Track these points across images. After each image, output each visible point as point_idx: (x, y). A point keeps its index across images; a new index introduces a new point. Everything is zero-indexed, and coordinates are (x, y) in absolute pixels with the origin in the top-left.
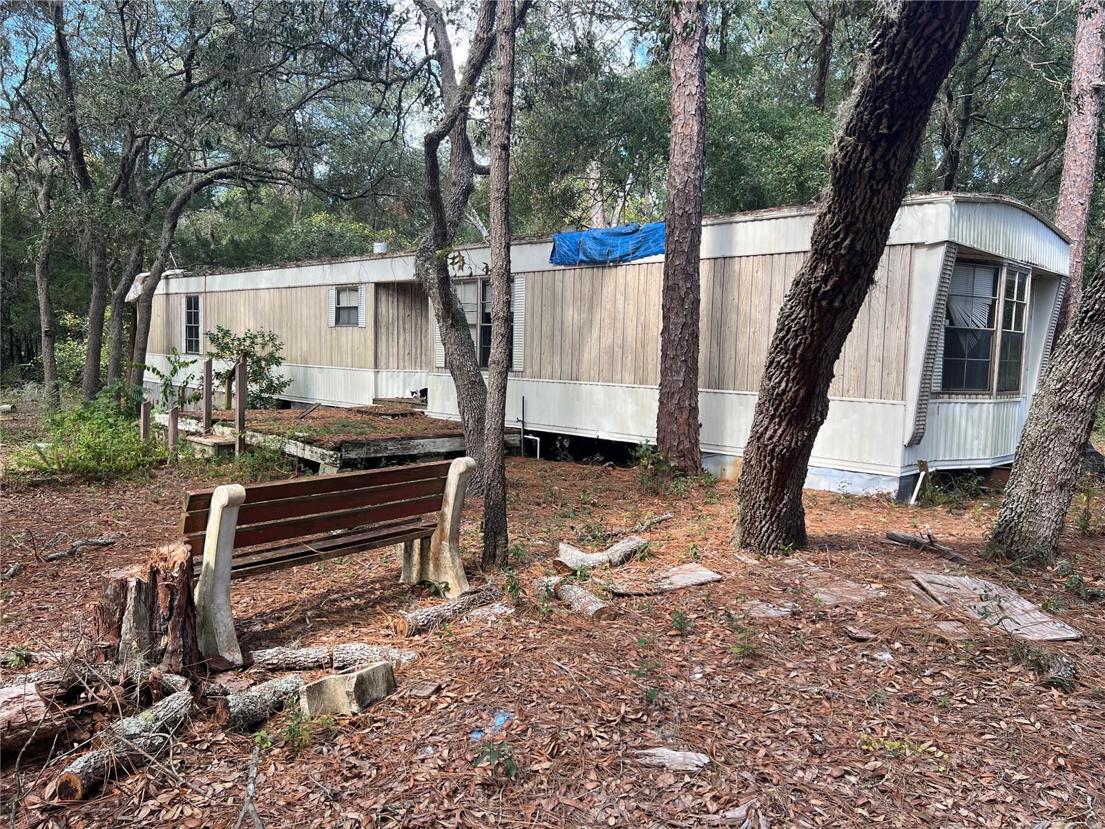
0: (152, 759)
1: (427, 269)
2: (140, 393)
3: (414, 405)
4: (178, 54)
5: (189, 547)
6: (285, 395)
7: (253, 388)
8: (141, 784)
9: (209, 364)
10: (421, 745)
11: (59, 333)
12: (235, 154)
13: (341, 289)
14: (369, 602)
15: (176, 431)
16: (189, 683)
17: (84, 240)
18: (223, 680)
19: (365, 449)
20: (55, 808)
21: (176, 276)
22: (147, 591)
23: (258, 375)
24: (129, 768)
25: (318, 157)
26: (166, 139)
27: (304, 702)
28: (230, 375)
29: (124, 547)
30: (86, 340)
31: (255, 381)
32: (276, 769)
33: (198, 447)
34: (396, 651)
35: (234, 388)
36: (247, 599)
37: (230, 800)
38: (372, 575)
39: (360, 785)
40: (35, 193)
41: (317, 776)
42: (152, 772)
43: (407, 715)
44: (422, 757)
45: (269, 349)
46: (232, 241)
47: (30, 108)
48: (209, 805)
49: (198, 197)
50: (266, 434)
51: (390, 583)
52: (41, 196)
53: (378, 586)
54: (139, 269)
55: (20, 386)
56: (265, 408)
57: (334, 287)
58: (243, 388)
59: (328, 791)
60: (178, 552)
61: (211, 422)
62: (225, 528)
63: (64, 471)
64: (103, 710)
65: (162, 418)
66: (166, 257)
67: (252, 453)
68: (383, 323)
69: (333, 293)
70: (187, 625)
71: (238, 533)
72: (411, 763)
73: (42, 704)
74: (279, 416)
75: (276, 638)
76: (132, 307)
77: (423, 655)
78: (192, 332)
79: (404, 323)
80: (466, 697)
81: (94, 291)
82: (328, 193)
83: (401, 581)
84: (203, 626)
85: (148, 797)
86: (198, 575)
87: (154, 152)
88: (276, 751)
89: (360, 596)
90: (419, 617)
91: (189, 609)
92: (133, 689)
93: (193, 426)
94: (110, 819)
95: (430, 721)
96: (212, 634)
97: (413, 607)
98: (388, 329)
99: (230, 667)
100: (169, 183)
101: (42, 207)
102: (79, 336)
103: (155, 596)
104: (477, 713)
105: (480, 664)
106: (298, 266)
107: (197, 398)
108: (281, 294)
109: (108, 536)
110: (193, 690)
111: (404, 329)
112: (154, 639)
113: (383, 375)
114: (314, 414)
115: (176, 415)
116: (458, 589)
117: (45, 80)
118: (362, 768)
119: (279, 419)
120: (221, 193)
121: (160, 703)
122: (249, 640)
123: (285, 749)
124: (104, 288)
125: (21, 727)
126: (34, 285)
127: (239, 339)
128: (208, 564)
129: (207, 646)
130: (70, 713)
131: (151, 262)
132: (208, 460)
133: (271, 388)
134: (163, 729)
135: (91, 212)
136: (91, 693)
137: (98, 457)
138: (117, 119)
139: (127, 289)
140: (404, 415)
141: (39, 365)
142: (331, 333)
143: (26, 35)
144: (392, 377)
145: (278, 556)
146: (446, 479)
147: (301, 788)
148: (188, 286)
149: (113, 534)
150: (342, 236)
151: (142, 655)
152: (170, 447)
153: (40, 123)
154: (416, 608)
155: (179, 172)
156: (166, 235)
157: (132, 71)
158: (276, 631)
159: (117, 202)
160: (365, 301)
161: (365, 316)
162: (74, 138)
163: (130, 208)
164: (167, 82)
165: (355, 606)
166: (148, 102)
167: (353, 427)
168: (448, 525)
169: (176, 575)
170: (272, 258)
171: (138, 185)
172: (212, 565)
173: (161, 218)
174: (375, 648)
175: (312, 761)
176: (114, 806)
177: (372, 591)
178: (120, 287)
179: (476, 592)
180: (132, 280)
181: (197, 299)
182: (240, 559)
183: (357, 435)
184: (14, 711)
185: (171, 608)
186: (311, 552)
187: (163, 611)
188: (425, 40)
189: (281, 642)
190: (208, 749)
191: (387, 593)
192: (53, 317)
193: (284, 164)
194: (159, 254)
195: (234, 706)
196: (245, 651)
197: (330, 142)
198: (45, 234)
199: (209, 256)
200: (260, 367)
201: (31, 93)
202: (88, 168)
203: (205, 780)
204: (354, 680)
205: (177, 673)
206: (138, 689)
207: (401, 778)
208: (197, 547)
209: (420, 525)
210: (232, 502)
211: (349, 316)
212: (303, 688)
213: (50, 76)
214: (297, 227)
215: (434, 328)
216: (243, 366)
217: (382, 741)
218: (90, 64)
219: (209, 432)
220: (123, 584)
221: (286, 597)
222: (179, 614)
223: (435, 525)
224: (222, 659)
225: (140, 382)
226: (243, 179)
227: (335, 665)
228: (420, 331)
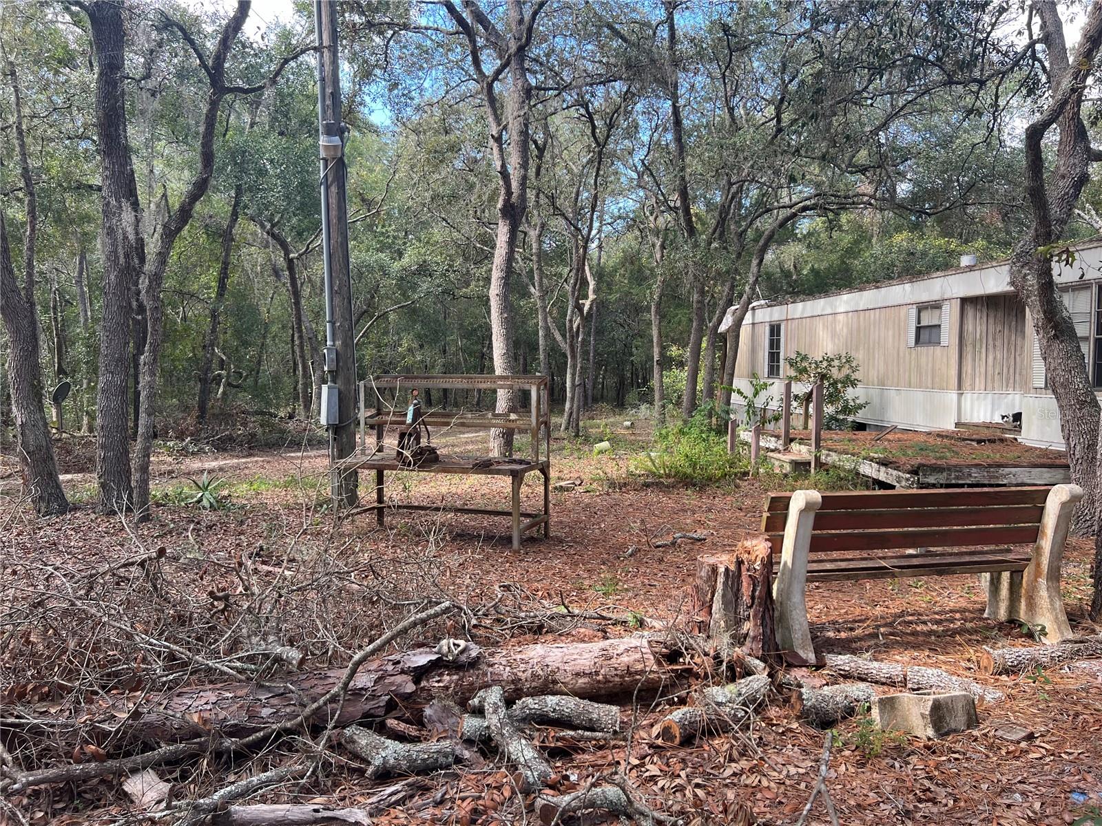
0: (736, 728)
1: (1026, 275)
2: (728, 413)
3: (1004, 430)
4: (770, 102)
5: (770, 544)
6: (860, 417)
7: (829, 409)
8: (726, 746)
9: (788, 387)
10: (1006, 790)
11: (667, 363)
12: (818, 185)
13: (922, 308)
14: (947, 630)
15: (758, 448)
16: (768, 670)
17: (687, 281)
18: (798, 674)
19: (945, 474)
20: (659, 747)
21: (761, 307)
22: (733, 578)
23: (833, 398)
24: (717, 730)
25: (902, 175)
26: (757, 182)
27: (875, 712)
28: (808, 398)
29: (713, 544)
30: (686, 368)
31: (832, 403)
32: (847, 770)
33: (777, 463)
34: (979, 686)
35: (811, 410)
36: (820, 606)
37: (803, 785)
38: (952, 604)
39: (935, 810)
40: (654, 245)
41: (889, 789)
42: (736, 739)
43: (991, 755)
44: (1008, 802)
45: (846, 371)
46: (812, 269)
47: (652, 174)
48: (784, 783)
49: (783, 233)
50: (841, 453)
51: (972, 615)
52: (658, 247)
53: (958, 616)
54: (730, 303)
55: (637, 407)
56: (840, 429)
57: (915, 306)
58: (819, 410)
59: (900, 807)
60: (760, 547)
61: (790, 440)
62: (801, 531)
63: (668, 476)
64: (697, 676)
65: (746, 435)
66: (753, 289)
67: (827, 470)
68: (969, 339)
69: (914, 312)
70: (767, 616)
71: (814, 538)
72: (994, 804)
73: (652, 658)
74: (854, 437)
75: (846, 647)
76: (723, 337)
77: (1011, 697)
78: (774, 357)
79: (994, 339)
80: (1065, 753)
81: (694, 324)
82: (911, 210)
83: (985, 615)
84: (780, 621)
85: (731, 760)
86: (776, 573)
87: (747, 196)
88: (847, 753)
89: (938, 622)
90: (1007, 656)
91: (768, 602)
92: (721, 662)
93: (772, 443)
94: (701, 769)
95: (1018, 768)
96: (788, 629)
97: (1000, 644)
98: (974, 347)
99: (803, 664)
100: (758, 223)
101: (658, 256)
102: (681, 365)
103: (739, 584)
104: (1079, 772)
105: (1085, 721)
106: (878, 287)
107: (776, 419)
108: (859, 317)
109: (700, 533)
110: (770, 675)
111: (995, 346)
112: (738, 622)
113: (968, 397)
114: (889, 437)
115: (759, 432)
116: (1058, 635)
117: (663, 149)
118: (937, 794)
119: (854, 440)
120: (804, 225)
121: (743, 681)
122: (823, 645)
123: (856, 753)
124: (702, 321)
125: (636, 673)
126: (650, 323)
127: (816, 362)
128: (785, 563)
129: (783, 640)
130: (673, 671)
131: (740, 296)
132: (786, 476)
133: (846, 410)
134: (744, 704)
135: (694, 256)
136: (688, 659)
137: (693, 465)
138: (717, 171)
139: (720, 322)
140: (992, 441)
141: (651, 390)
142: (910, 354)
143: (649, 113)
144: (978, 398)
145: (851, 566)
146: (1043, 509)
147: (871, 794)
148: (771, 315)
149: (705, 532)
150: (924, 254)
151: (728, 634)
152: (753, 461)
153: (658, 186)
154: (1003, 647)
155: (767, 211)
156: (754, 269)
157: (731, 126)
158: (849, 641)
159: (715, 245)
160: (948, 318)
161: (949, 335)
162: (684, 195)
163: (725, 248)
164: (760, 131)
165: (931, 632)
166: (743, 151)
167: (933, 451)
168: (1045, 561)
169: (758, 568)
170: (851, 283)
171: (732, 227)
172: (789, 564)
173: (751, 255)
174: (954, 678)
175: (883, 772)
176: (704, 759)
177: (952, 620)
178: (715, 319)
179: (1081, 642)
180: (724, 313)
181: (779, 327)
182: (814, 565)
183: (937, 459)
184: (632, 658)
185: (753, 598)
186: (885, 568)
187: (746, 599)
188: (1029, 25)
189: (854, 652)
190: (783, 733)
191: (969, 625)
192: (663, 349)
193: (866, 188)
194: (747, 288)
195: (807, 699)
196: (817, 652)
197: (915, 157)
198: (659, 278)
199: (791, 286)
200: (836, 389)
201: (652, 162)
202: (694, 219)
203: (780, 760)
204: (930, 703)
205: (757, 658)
206: (724, 664)
207: (983, 816)
208: (777, 546)
209: (1010, 557)
210: (809, 507)
211: (930, 335)
212: (875, 698)
213: (667, 145)
214: (877, 249)
215: (1033, 341)
216: (820, 388)
217: (961, 774)
218: (697, 128)
219: (787, 450)
220: (714, 570)
221: (858, 611)
222: (760, 605)
223: (1029, 560)
224: (796, 655)
225: (728, 403)
226: (825, 209)
227: (910, 686)
228: (1014, 350)
